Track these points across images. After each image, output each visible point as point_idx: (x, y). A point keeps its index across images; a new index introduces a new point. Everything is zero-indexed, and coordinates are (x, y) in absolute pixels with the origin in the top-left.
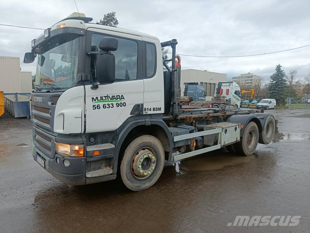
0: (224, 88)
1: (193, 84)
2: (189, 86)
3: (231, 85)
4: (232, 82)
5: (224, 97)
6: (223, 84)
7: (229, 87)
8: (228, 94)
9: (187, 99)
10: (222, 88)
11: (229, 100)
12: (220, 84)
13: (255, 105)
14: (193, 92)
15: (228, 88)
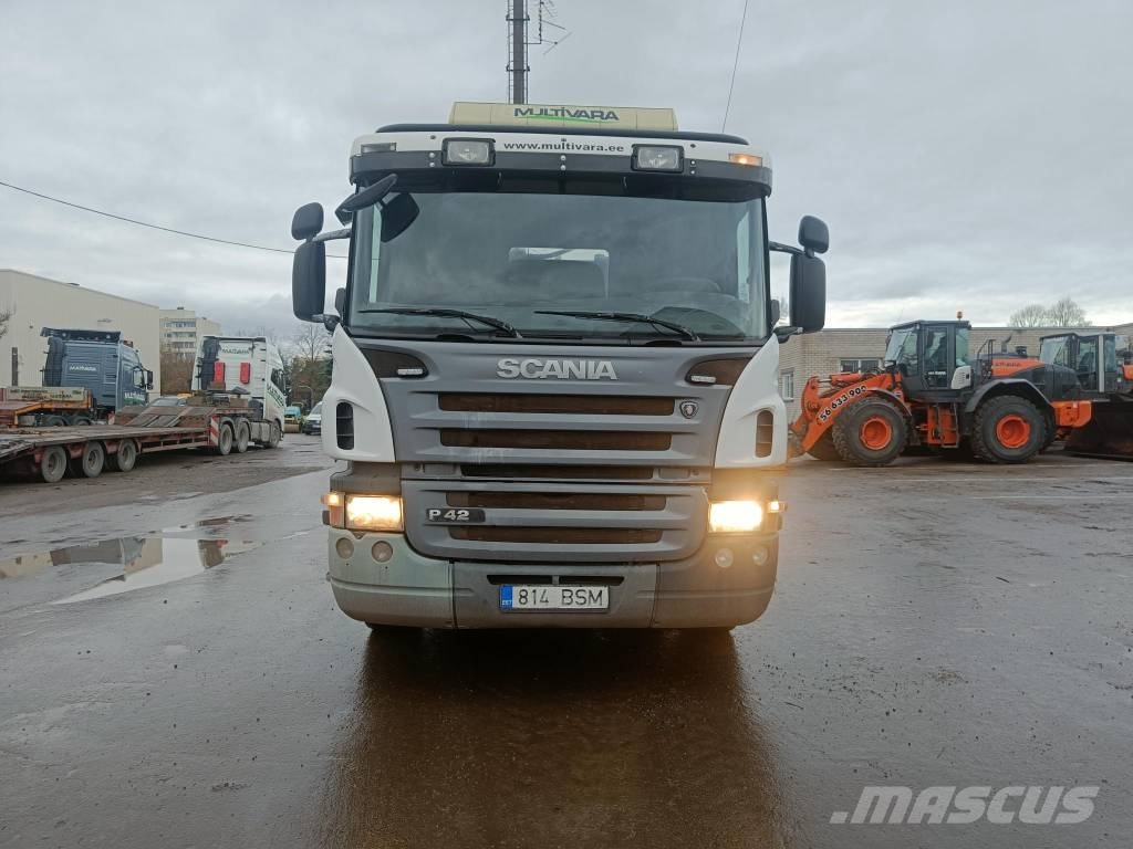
0: (230, 359)
1: (92, 339)
2: (71, 344)
3: (257, 350)
4: (263, 340)
5: (237, 392)
6: (223, 345)
7: (248, 356)
8: (246, 382)
9: (80, 398)
10: (222, 357)
11: (257, 405)
12: (212, 345)
13: (294, 423)
14: (94, 369)
15: (246, 358)
